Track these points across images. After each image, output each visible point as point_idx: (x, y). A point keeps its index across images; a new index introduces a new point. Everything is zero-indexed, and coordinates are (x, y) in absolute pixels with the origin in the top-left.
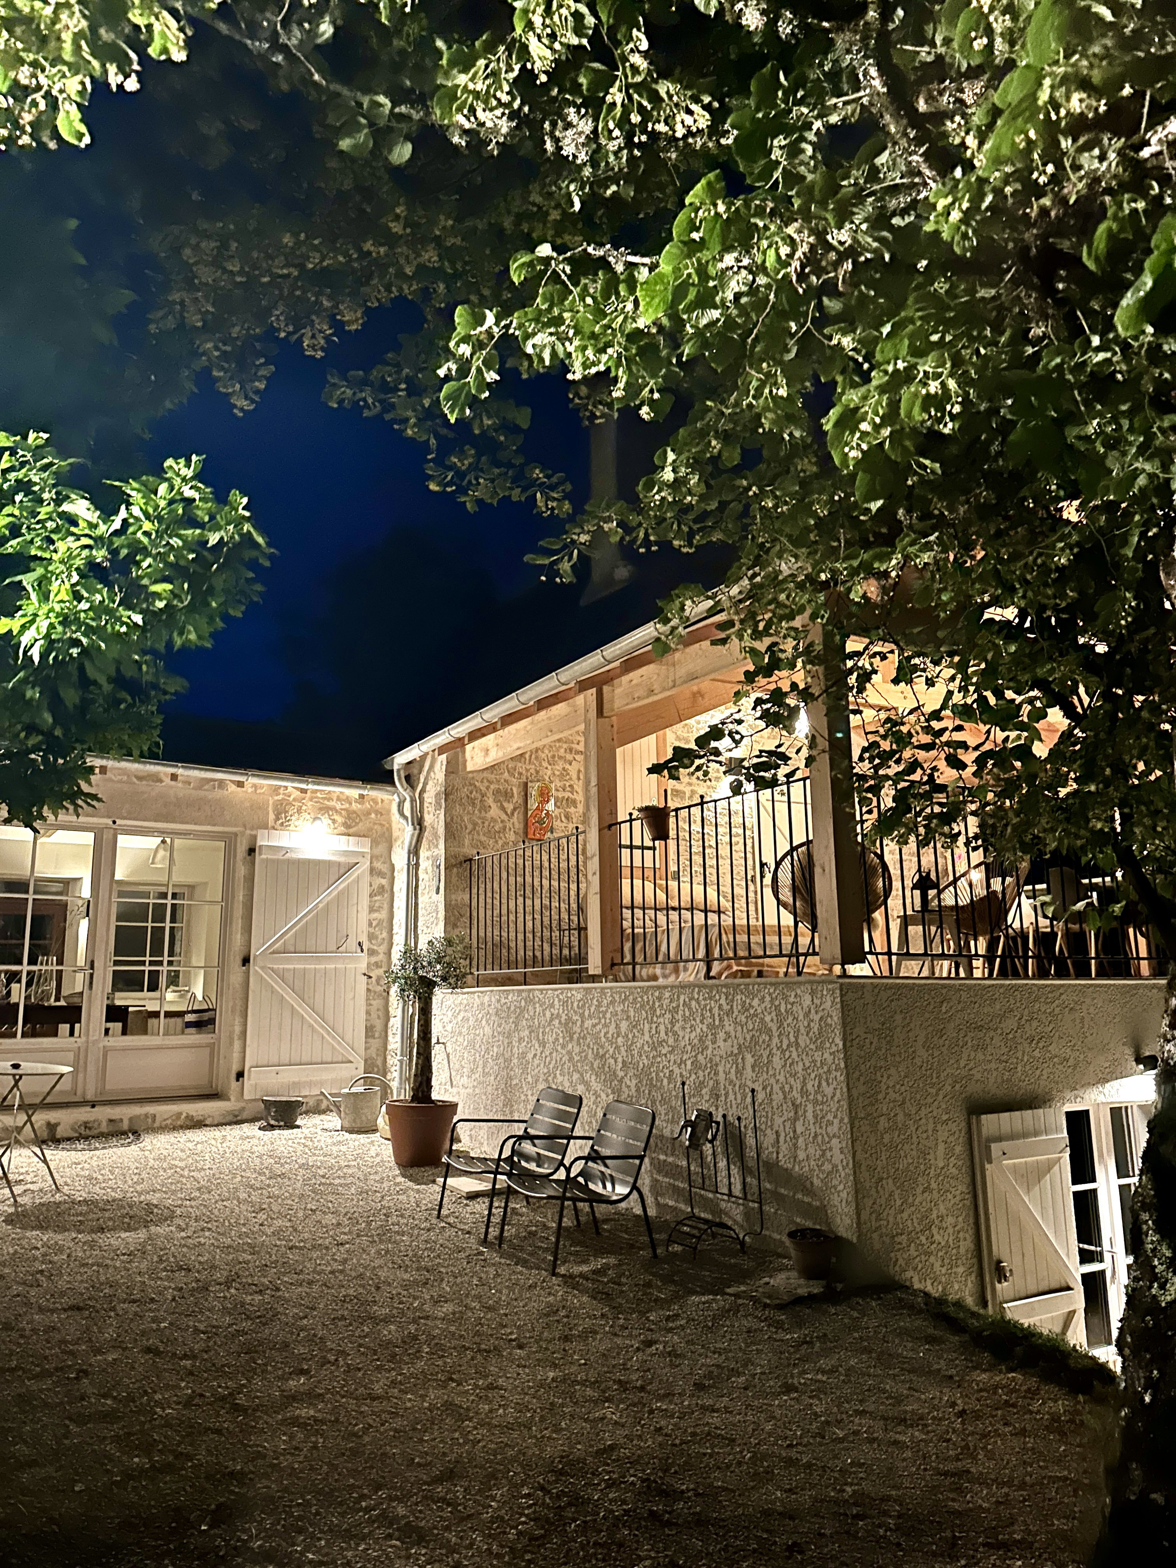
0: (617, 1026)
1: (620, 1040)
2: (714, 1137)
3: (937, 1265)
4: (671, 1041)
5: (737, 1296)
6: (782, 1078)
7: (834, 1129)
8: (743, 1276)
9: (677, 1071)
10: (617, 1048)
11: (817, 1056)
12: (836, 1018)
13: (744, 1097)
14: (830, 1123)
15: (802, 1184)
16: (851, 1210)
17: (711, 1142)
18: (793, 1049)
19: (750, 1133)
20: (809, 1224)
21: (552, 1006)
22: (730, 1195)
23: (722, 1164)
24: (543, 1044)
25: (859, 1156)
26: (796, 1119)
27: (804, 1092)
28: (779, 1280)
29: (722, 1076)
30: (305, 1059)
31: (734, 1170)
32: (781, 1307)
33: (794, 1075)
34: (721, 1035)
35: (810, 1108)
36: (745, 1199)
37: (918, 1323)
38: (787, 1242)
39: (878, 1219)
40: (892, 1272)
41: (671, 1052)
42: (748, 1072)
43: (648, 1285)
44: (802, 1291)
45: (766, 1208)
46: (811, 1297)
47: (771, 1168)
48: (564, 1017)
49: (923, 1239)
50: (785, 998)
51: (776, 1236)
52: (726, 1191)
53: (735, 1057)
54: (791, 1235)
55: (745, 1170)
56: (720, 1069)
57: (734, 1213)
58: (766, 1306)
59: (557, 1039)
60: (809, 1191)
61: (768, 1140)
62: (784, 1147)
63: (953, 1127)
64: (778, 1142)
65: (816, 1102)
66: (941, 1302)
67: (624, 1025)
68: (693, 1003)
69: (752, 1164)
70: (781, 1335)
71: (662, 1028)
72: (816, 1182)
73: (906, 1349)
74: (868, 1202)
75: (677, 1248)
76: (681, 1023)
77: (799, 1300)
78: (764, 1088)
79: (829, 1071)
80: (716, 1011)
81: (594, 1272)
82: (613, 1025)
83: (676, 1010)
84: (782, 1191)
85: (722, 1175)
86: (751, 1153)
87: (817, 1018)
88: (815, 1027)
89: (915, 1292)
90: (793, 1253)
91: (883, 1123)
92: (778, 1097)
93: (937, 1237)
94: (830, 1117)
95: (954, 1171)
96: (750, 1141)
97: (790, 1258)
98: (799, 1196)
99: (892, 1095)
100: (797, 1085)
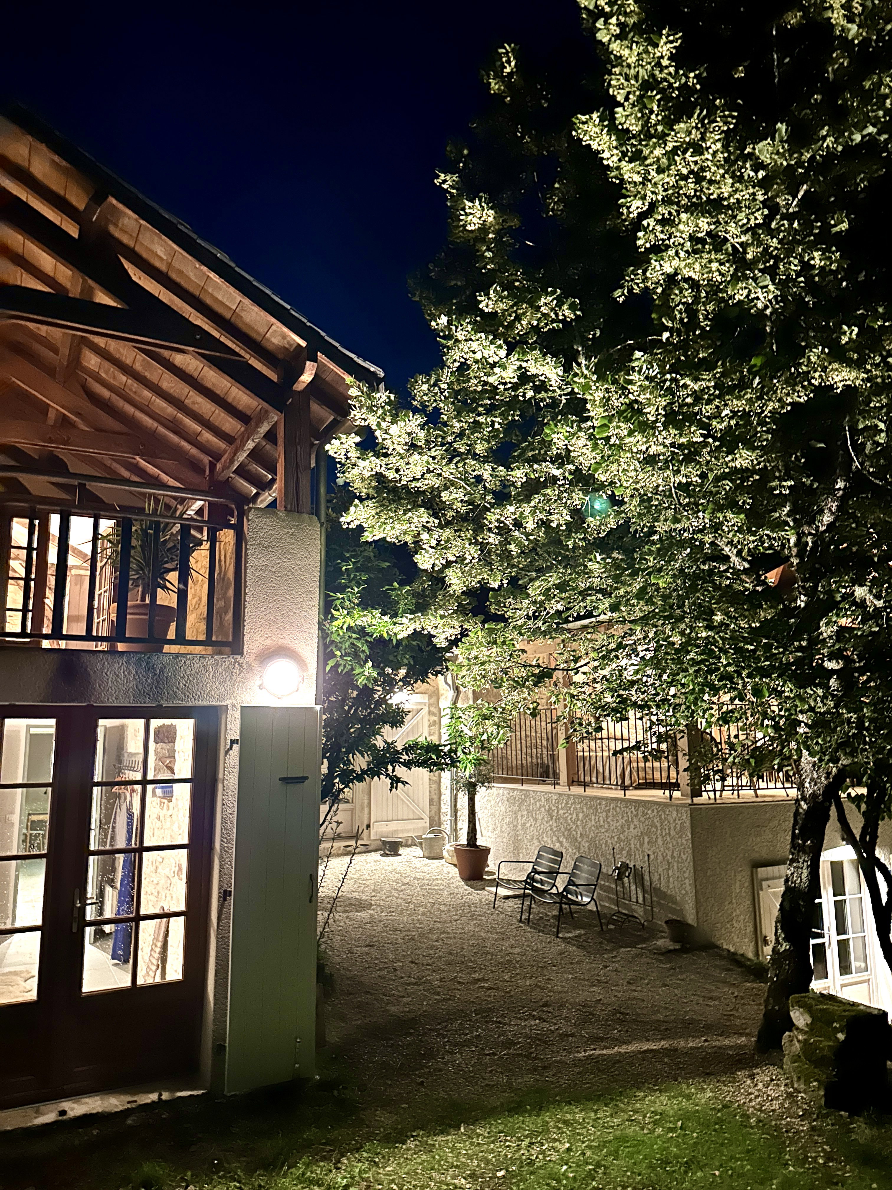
0: (577, 815)
1: (579, 823)
2: (629, 874)
3: (735, 938)
4: (606, 826)
5: (642, 949)
6: (662, 849)
7: (686, 875)
8: (644, 940)
9: (609, 841)
10: (577, 826)
11: (679, 840)
12: (688, 824)
13: (644, 857)
14: (685, 872)
15: (672, 899)
16: (694, 911)
17: (628, 877)
18: (668, 836)
19: (647, 873)
20: (674, 917)
21: (540, 800)
22: (637, 902)
23: (633, 887)
24: (536, 820)
25: (698, 887)
26: (669, 869)
27: (673, 857)
28: (660, 943)
29: (633, 846)
30: (400, 818)
31: (639, 891)
32: (662, 954)
33: (668, 849)
34: (632, 826)
35: (675, 864)
36: (644, 904)
37: (723, 963)
38: (665, 926)
39: (707, 916)
40: (713, 940)
41: (607, 831)
42: (646, 845)
43: (601, 943)
44: (671, 948)
45: (655, 909)
46: (675, 950)
47: (657, 891)
48: (547, 807)
49: (728, 926)
50: (664, 812)
51: (659, 923)
52: (635, 900)
53: (640, 837)
54: (666, 922)
55: (644, 891)
56: (632, 842)
57: (639, 912)
58: (655, 953)
59: (543, 818)
60: (675, 902)
61: (656, 878)
62: (663, 882)
63: (744, 873)
64: (660, 878)
65: (678, 862)
66: (734, 954)
67: (581, 815)
68: (618, 809)
69: (647, 888)
70: (662, 965)
71: (601, 819)
72: (678, 898)
73: (716, 973)
74: (702, 908)
75: (611, 927)
76: (611, 818)
77: (670, 951)
78: (654, 853)
79: (684, 848)
80: (629, 814)
81: (576, 937)
82: (575, 815)
83: (609, 810)
84: (662, 902)
85: (633, 892)
86: (647, 884)
87: (679, 822)
88: (678, 828)
89: (723, 950)
90: (667, 931)
91: (709, 873)
92: (660, 858)
93: (735, 925)
94: (685, 869)
95: (744, 894)
96: (647, 877)
97: (665, 933)
98: (670, 904)
99: (714, 859)
100: (669, 854)
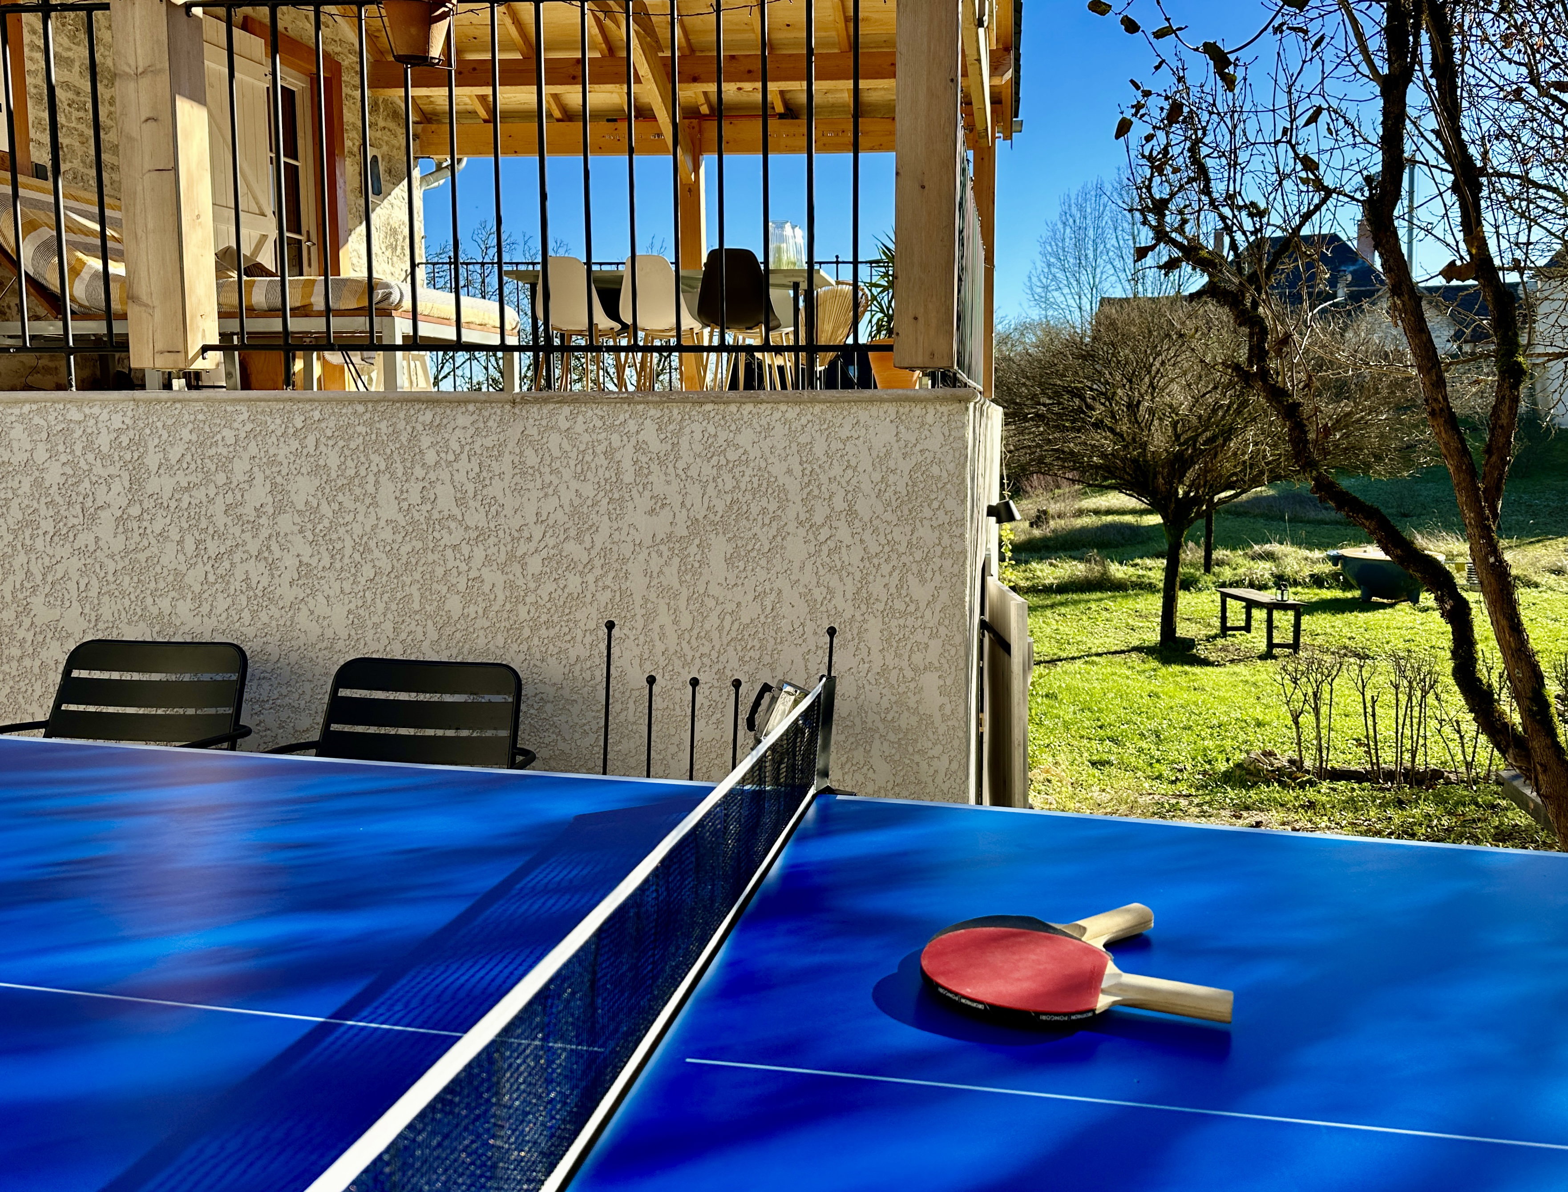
18: (842, 524)
33: (839, 570)
53: (679, 543)
100: (846, 587)
